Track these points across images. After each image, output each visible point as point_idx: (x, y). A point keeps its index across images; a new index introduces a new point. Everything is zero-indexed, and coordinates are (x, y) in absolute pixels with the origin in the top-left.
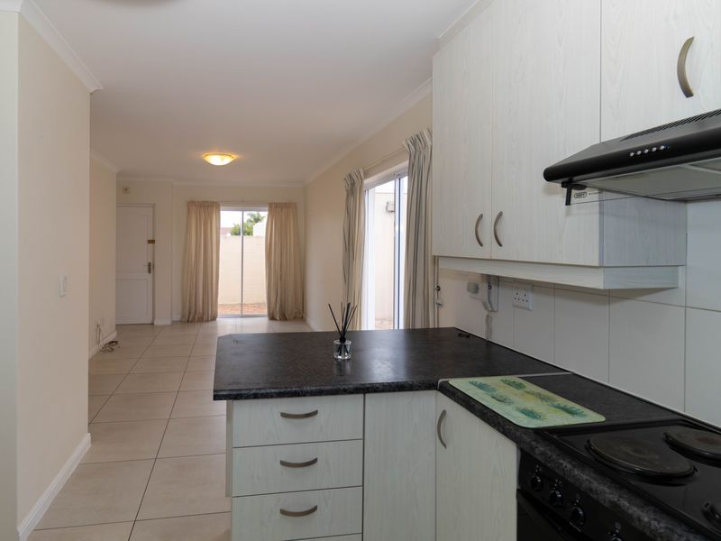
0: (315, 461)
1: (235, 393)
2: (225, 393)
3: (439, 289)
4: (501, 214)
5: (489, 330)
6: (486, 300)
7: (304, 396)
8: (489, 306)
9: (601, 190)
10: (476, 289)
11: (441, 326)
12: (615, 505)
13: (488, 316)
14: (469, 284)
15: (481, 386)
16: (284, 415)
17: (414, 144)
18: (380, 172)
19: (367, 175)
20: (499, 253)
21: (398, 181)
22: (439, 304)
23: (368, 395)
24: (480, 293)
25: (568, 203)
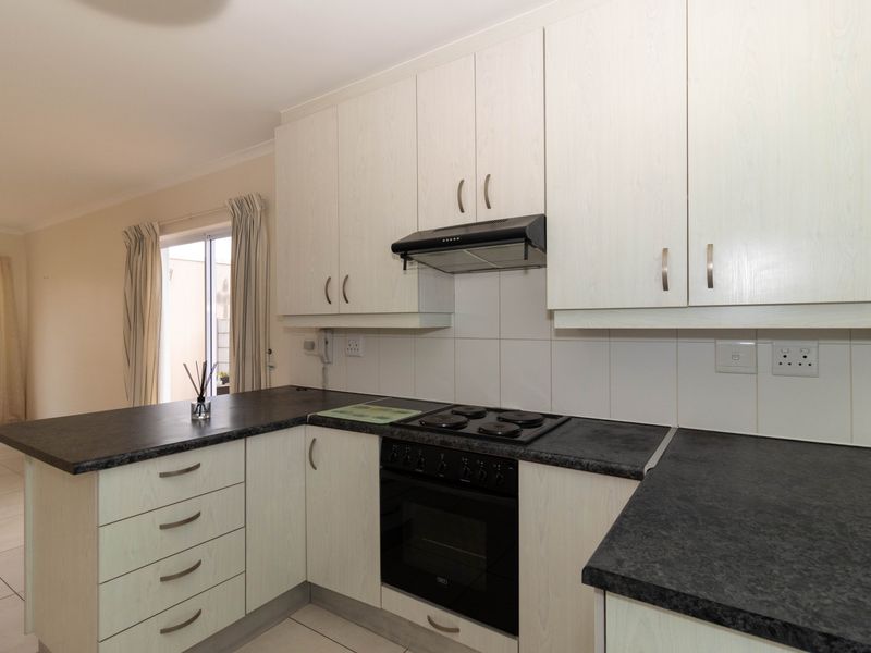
0: (198, 515)
1: (104, 461)
2: (90, 464)
3: (270, 352)
4: (347, 277)
5: (325, 380)
6: (323, 352)
7: (188, 449)
8: (326, 360)
9: (419, 262)
10: (311, 346)
11: (273, 386)
12: (443, 442)
13: (324, 369)
14: (305, 342)
15: (341, 412)
16: (163, 475)
17: (240, 206)
18: (182, 230)
19: (163, 230)
20: (345, 308)
21: (208, 242)
22: (271, 367)
23: (249, 439)
24: (316, 349)
25: (405, 269)
